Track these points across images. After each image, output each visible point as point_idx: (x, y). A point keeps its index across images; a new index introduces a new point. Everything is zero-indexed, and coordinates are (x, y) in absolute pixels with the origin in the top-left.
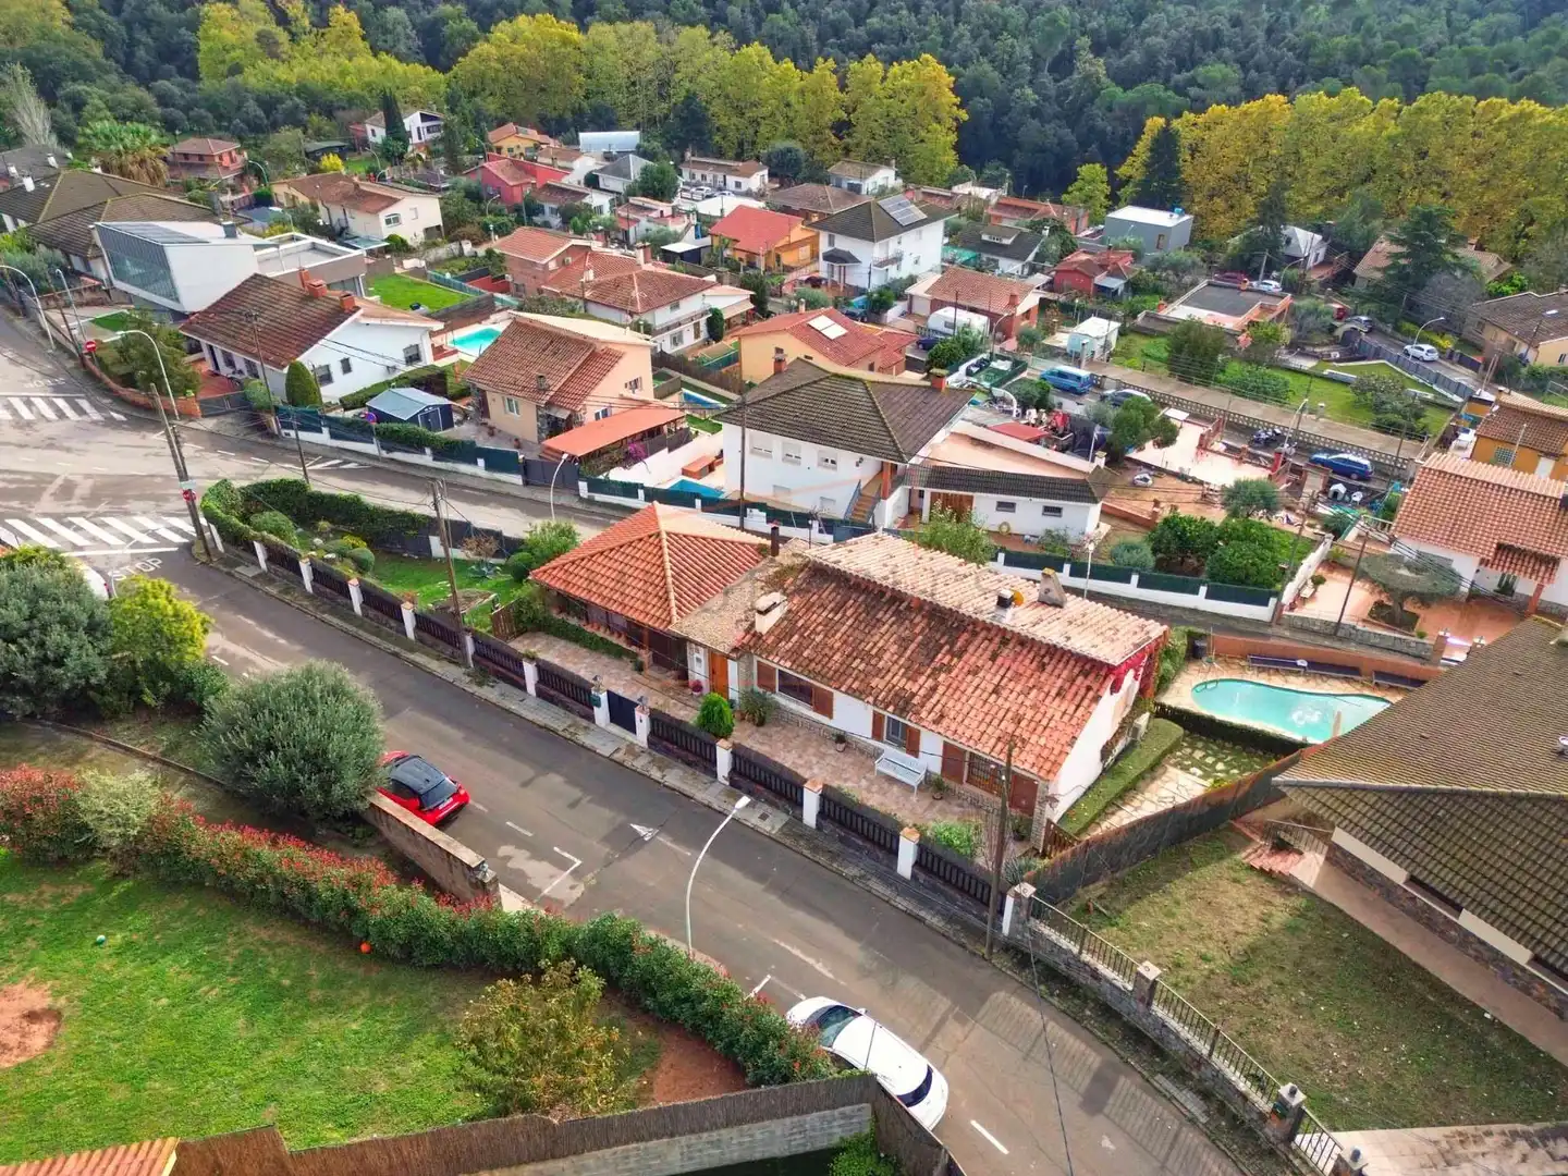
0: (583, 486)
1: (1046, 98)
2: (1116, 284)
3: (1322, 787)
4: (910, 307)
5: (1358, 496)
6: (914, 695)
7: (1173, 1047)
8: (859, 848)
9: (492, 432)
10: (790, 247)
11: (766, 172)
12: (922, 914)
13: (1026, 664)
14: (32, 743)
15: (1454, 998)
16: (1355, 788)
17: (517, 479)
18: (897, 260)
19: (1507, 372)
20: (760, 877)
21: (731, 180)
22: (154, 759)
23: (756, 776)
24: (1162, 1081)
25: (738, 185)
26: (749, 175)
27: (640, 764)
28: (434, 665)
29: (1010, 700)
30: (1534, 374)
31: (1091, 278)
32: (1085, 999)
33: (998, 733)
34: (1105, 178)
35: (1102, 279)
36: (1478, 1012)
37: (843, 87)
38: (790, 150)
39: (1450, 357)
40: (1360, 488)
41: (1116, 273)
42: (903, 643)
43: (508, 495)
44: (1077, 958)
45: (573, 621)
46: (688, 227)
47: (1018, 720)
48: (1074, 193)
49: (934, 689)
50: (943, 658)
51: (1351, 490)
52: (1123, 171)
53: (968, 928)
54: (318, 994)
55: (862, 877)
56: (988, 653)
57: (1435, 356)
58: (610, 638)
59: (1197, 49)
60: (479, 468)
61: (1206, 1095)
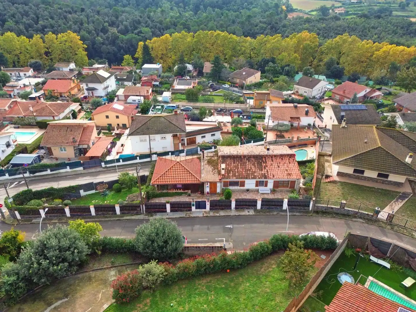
0: (103, 164)
1: (104, 39)
2: (157, 83)
3: (341, 161)
4: (118, 98)
5: (245, 117)
6: (265, 174)
7: (351, 213)
8: (273, 208)
9: (57, 159)
10: (72, 89)
11: (32, 70)
12: (294, 214)
13: (279, 160)
14: (72, 282)
15: (371, 188)
16: (346, 159)
17: (81, 168)
18: (107, 87)
19: (242, 87)
20: (261, 223)
21: (22, 74)
22: (111, 267)
23: (242, 204)
24: (354, 219)
25: (25, 75)
26: (28, 71)
27: (212, 214)
28: (133, 217)
29: (282, 168)
30: (248, 86)
31: (151, 83)
32: (332, 214)
33: (286, 175)
34: (131, 58)
35: (154, 83)
36: (375, 188)
37: (44, 42)
38: (36, 62)
39: (231, 86)
40: (245, 115)
41: (156, 81)
42: (254, 164)
43: (81, 174)
44: (327, 207)
45: (165, 191)
46: (32, 89)
47: (287, 170)
48: (124, 63)
49: (267, 171)
50: (264, 165)
51: (243, 116)
52: (136, 56)
53: (304, 212)
54: (232, 284)
55: (278, 213)
56: (271, 161)
57: (229, 87)
58: (178, 191)
59: (135, 24)
60: (68, 169)
61: (361, 218)
